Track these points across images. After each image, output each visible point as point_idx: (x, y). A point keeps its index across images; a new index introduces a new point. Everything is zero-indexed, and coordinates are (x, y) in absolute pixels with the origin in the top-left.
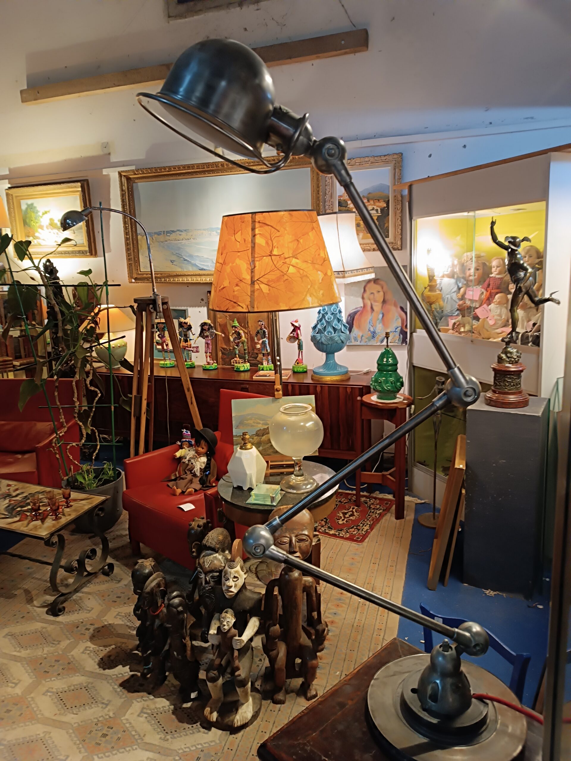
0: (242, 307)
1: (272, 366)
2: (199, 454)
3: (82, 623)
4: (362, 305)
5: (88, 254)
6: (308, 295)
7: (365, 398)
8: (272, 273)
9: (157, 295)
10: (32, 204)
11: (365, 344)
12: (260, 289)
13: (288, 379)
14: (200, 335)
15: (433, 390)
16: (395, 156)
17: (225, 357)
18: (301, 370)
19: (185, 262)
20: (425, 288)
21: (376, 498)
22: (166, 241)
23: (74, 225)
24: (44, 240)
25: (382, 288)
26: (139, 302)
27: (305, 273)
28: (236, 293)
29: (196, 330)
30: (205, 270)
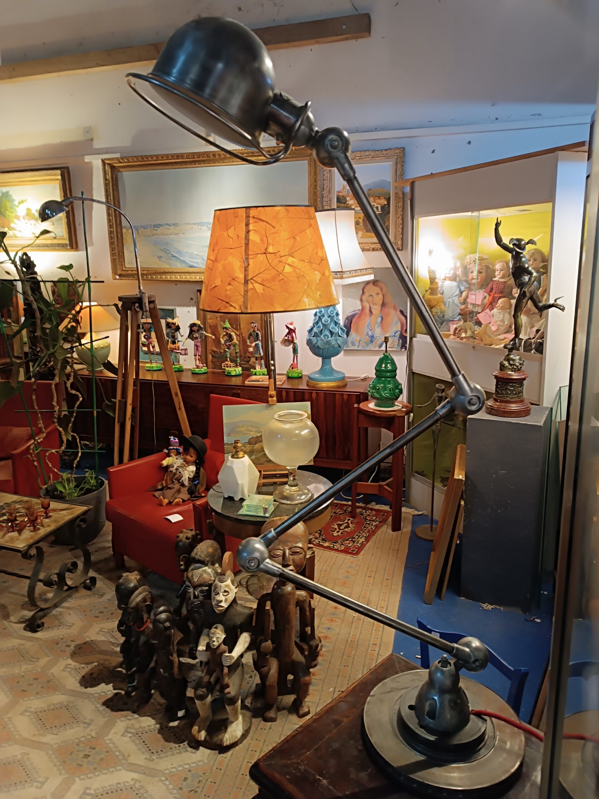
0: (235, 308)
1: (265, 370)
2: (188, 463)
3: (62, 639)
4: (360, 308)
5: (69, 247)
6: (305, 296)
7: (362, 406)
8: (266, 272)
9: (143, 293)
10: (7, 192)
11: (363, 349)
12: (254, 289)
13: (282, 385)
14: (189, 337)
15: (433, 398)
16: (397, 151)
17: (216, 360)
18: (296, 375)
19: (174, 258)
20: (426, 291)
21: (372, 509)
22: (153, 235)
23: (53, 216)
24: (20, 231)
25: (382, 290)
26: (124, 300)
27: (302, 273)
28: (228, 292)
29: (185, 331)
30: (194, 267)
